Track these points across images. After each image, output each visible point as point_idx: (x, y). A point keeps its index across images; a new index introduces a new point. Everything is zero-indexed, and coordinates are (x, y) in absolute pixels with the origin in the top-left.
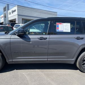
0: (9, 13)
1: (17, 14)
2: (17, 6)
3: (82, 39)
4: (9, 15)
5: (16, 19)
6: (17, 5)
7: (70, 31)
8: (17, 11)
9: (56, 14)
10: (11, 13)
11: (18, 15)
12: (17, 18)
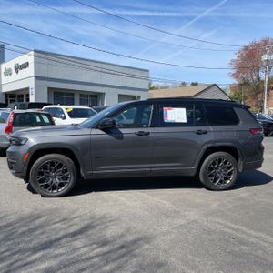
0: (3, 70)
1: (33, 75)
2: (32, 53)
3: (206, 133)
4: (3, 75)
5: (28, 89)
6: (35, 51)
7: (185, 121)
8: (32, 66)
9: (145, 74)
10: (13, 71)
11: (37, 78)
12: (33, 86)
